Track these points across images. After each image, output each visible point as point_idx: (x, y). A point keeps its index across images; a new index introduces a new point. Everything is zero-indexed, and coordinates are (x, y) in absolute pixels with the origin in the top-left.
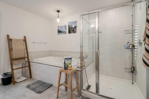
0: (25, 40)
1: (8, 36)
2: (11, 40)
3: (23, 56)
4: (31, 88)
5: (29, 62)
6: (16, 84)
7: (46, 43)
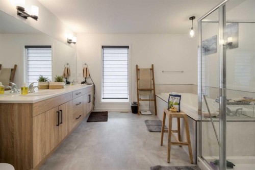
0: (152, 69)
1: (137, 66)
2: (139, 70)
3: (149, 88)
4: (147, 124)
5: (155, 96)
6: (141, 116)
7: (182, 72)
